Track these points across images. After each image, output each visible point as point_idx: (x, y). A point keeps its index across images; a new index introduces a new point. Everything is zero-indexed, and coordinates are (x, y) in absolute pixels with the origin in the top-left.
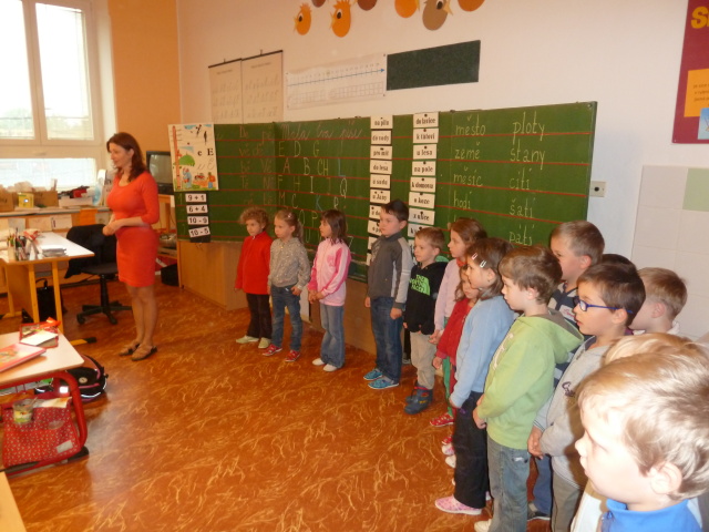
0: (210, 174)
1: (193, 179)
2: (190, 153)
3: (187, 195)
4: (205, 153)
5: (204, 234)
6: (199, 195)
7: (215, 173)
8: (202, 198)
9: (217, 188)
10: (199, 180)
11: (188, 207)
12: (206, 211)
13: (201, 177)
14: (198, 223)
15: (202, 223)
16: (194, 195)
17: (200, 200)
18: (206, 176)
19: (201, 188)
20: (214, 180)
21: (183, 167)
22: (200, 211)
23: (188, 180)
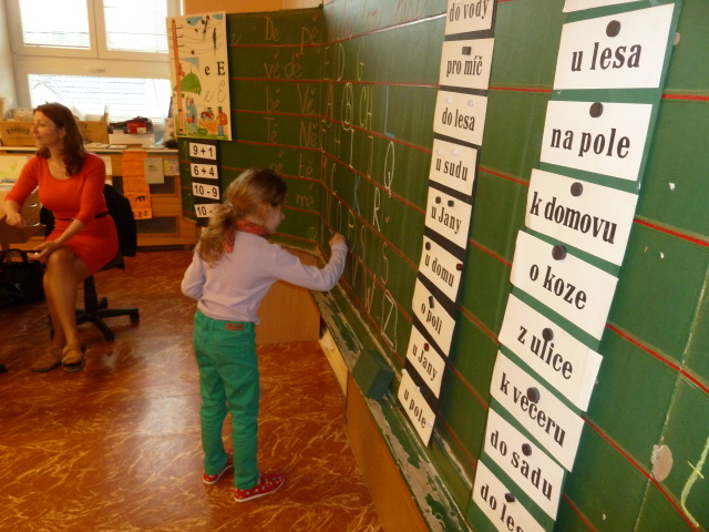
0: (220, 109)
1: (199, 117)
2: (195, 72)
3: (192, 145)
4: (213, 70)
6: (207, 147)
7: (227, 110)
8: (209, 152)
9: (230, 138)
10: (207, 120)
11: (193, 165)
12: (216, 177)
13: (208, 114)
14: (206, 195)
15: (211, 196)
16: (200, 146)
17: (207, 156)
18: (216, 113)
19: (210, 134)
20: (225, 123)
21: (187, 94)
22: (207, 176)
23: (193, 119)
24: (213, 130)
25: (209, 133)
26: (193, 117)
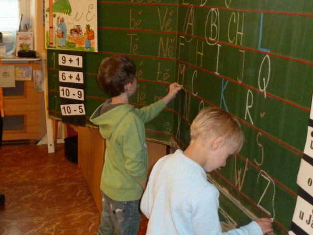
1: (68, 33)
3: (60, 56)
5: (78, 113)
6: (74, 58)
7: (94, 28)
9: (96, 50)
10: (75, 35)
11: (61, 73)
12: (82, 81)
13: (77, 31)
15: (76, 97)
16: (68, 57)
18: (84, 30)
19: (77, 48)
20: (93, 37)
21: (58, 14)
22: (74, 81)
23: (63, 34)
24: (81, 44)
25: (77, 46)
26: (63, 33)
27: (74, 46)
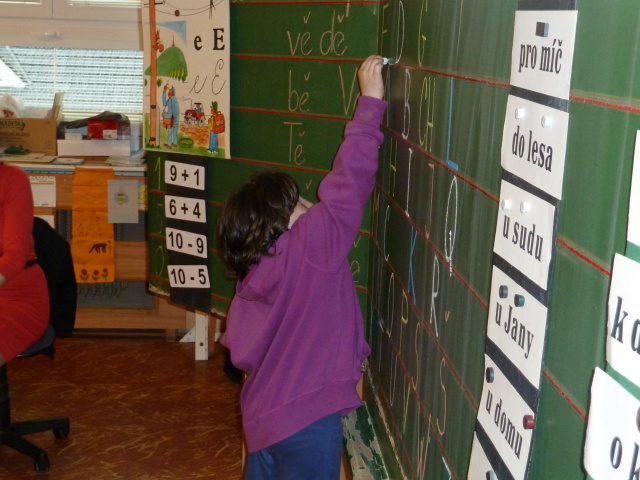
0: (215, 106)
1: (181, 118)
2: (179, 44)
3: (168, 164)
4: (208, 41)
5: (196, 284)
6: (191, 169)
7: (225, 109)
9: (228, 156)
10: (193, 123)
11: (168, 199)
12: (203, 219)
13: (195, 114)
14: (185, 250)
15: (193, 251)
16: (181, 167)
17: (191, 183)
18: (207, 112)
19: (196, 149)
20: (222, 129)
21: (165, 80)
22: (190, 217)
23: (171, 122)
24: (202, 141)
25: (196, 145)
26: (173, 118)
27: (191, 146)
